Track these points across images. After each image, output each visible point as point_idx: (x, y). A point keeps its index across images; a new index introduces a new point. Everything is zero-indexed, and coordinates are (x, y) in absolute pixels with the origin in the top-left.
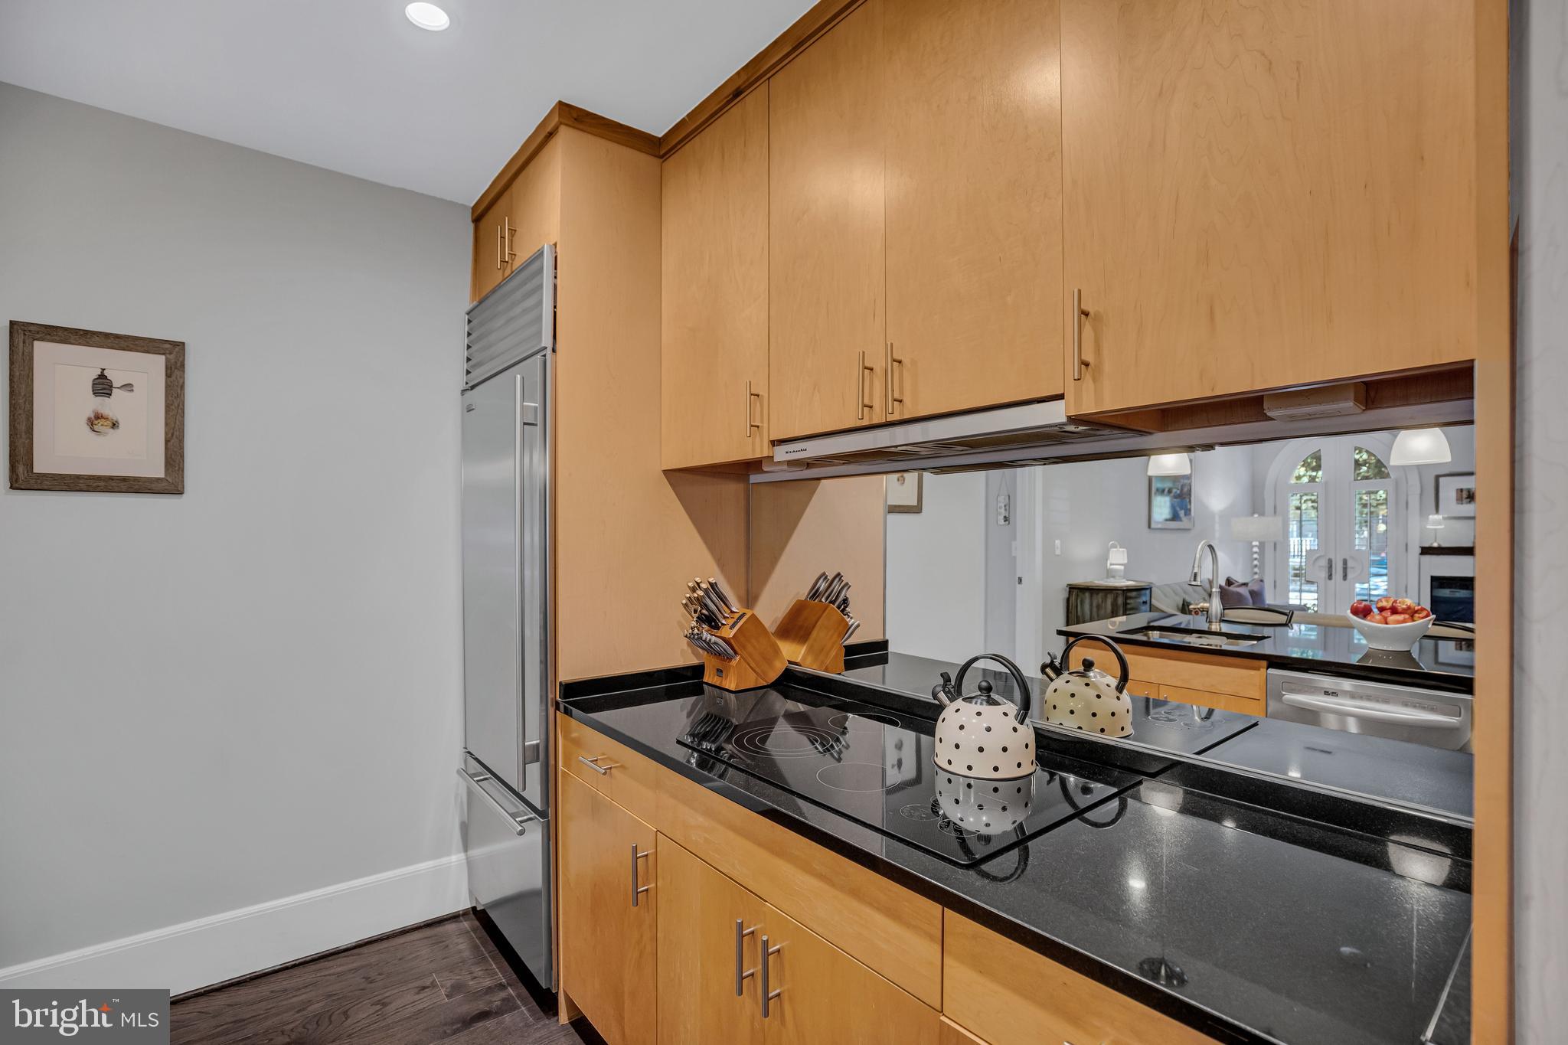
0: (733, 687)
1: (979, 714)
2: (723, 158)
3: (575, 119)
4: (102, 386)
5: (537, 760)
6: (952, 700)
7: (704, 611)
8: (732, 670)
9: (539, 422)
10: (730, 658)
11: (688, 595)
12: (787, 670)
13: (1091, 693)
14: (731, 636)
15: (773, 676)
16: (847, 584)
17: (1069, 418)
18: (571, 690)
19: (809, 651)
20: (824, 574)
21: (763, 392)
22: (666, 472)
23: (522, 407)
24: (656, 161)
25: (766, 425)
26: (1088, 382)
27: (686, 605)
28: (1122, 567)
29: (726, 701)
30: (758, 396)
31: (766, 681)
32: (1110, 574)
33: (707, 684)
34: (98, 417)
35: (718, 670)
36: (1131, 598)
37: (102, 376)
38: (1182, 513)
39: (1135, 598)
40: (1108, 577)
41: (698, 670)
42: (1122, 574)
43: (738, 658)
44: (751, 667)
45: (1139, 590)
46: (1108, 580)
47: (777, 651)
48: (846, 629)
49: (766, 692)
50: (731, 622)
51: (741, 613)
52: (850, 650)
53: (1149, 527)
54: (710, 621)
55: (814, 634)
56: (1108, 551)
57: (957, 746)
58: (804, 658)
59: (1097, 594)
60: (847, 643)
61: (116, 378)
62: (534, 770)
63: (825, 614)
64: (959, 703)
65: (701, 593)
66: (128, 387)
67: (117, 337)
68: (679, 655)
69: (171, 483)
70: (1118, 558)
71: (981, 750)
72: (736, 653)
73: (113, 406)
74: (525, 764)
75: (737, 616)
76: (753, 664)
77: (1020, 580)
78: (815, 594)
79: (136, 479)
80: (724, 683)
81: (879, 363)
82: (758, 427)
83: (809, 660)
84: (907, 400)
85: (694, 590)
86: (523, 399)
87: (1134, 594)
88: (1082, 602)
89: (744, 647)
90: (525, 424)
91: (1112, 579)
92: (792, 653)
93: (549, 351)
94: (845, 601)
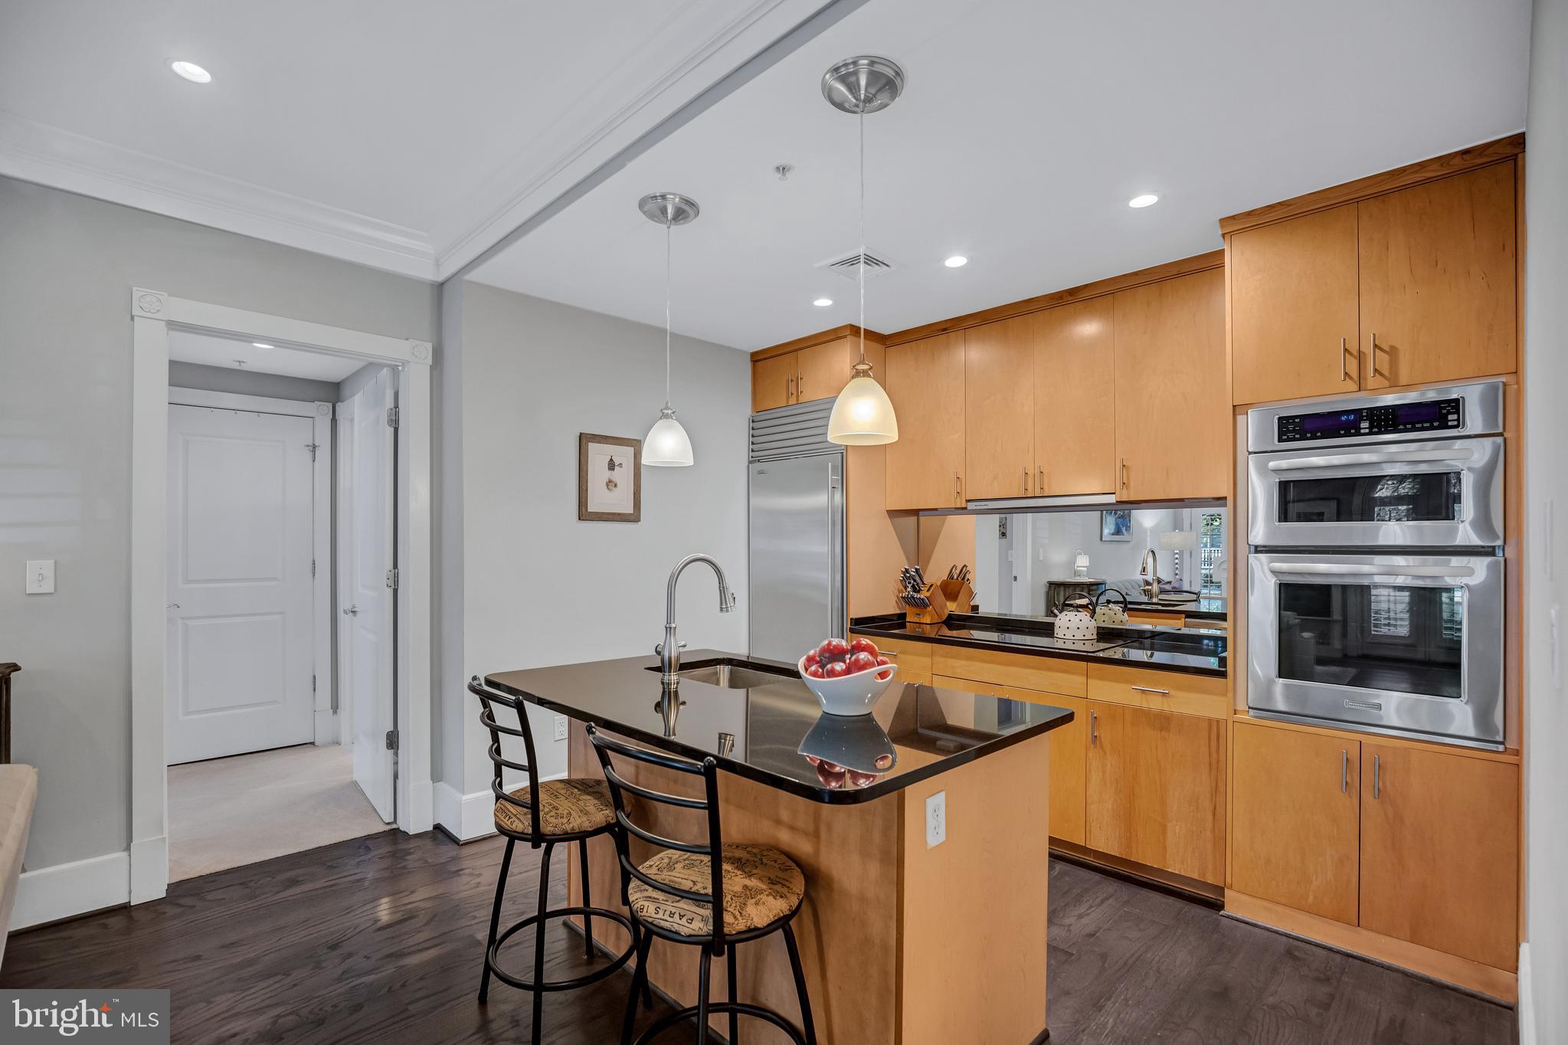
0: (928, 622)
1: (1076, 615)
3: (857, 332)
4: (612, 466)
6: (1060, 613)
7: (914, 583)
8: (928, 613)
9: (840, 487)
10: (925, 606)
11: (902, 575)
12: (949, 614)
13: (1112, 613)
14: (929, 595)
15: (945, 617)
17: (1117, 502)
18: (857, 622)
19: (958, 605)
21: (962, 476)
22: (887, 511)
23: (831, 478)
24: (883, 347)
25: (963, 492)
26: (1125, 490)
27: (901, 581)
28: (1085, 569)
29: (923, 630)
30: (959, 478)
31: (941, 620)
32: (1076, 573)
33: (909, 622)
34: (610, 481)
35: (916, 614)
36: (1092, 590)
37: (611, 460)
38: (1124, 529)
39: (1094, 590)
40: (1075, 576)
41: (902, 616)
42: (1085, 573)
43: (930, 607)
45: (1098, 584)
46: (1076, 578)
47: (945, 605)
48: (971, 595)
49: (940, 626)
50: (927, 589)
51: (930, 584)
52: (972, 608)
53: (1101, 540)
54: (916, 588)
55: (958, 596)
56: (1076, 557)
58: (956, 608)
59: (1069, 588)
60: (972, 603)
61: (617, 462)
65: (912, 573)
66: (620, 465)
67: (617, 438)
68: (890, 608)
69: (634, 518)
70: (1083, 562)
71: (1078, 628)
72: (929, 604)
73: (617, 475)
76: (936, 611)
77: (1015, 578)
79: (624, 514)
80: (920, 620)
81: (1030, 472)
82: (959, 493)
83: (958, 610)
84: (1046, 488)
85: (905, 573)
86: (832, 475)
87: (1094, 587)
88: (1058, 594)
89: (932, 601)
90: (833, 487)
91: (1079, 578)
92: (952, 607)
94: (969, 580)
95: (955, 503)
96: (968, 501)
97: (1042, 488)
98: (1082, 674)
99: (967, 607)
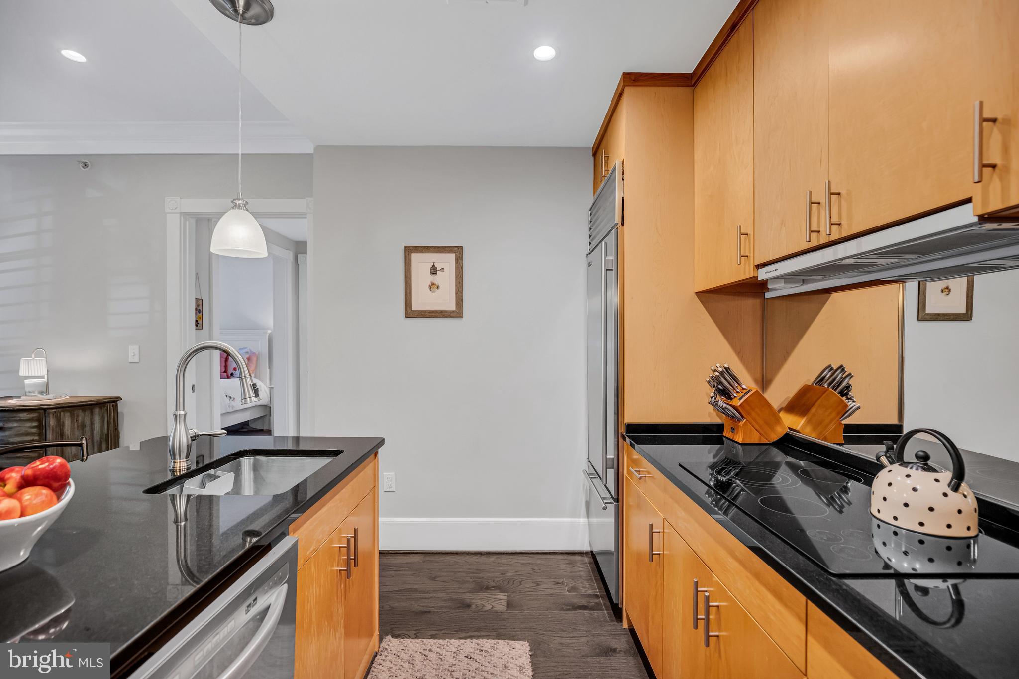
0: (740, 441)
3: (634, 80)
4: (434, 271)
5: (613, 468)
6: (895, 465)
7: (720, 387)
8: (740, 429)
9: (615, 268)
10: (739, 421)
11: (711, 376)
12: (787, 434)
14: (739, 404)
15: (774, 437)
16: (850, 374)
17: (979, 218)
18: (632, 429)
19: (809, 422)
20: (830, 366)
21: (750, 232)
22: (697, 294)
23: (605, 260)
25: (752, 255)
26: (994, 183)
27: (709, 382)
29: (736, 449)
30: (747, 235)
31: (769, 440)
33: (725, 437)
34: (433, 284)
35: (732, 428)
37: (434, 266)
41: (720, 427)
43: (744, 420)
44: (756, 429)
47: (778, 420)
48: (845, 412)
49: (767, 449)
50: (740, 395)
51: (749, 390)
52: (848, 428)
54: (725, 393)
55: (813, 410)
57: (885, 499)
58: (803, 427)
60: (845, 422)
61: (439, 267)
62: (611, 473)
63: (824, 396)
65: (717, 374)
66: (442, 270)
67: (438, 247)
68: (707, 416)
69: (457, 314)
72: (743, 417)
73: (438, 279)
74: (606, 469)
75: (745, 391)
76: (757, 426)
78: (820, 380)
79: (446, 312)
80: (735, 437)
81: (822, 198)
82: (747, 257)
84: (844, 222)
85: (714, 371)
86: (606, 255)
89: (749, 414)
90: (607, 270)
92: (793, 425)
93: (620, 224)
94: (848, 387)
95: (745, 274)
96: (758, 267)
97: (839, 224)
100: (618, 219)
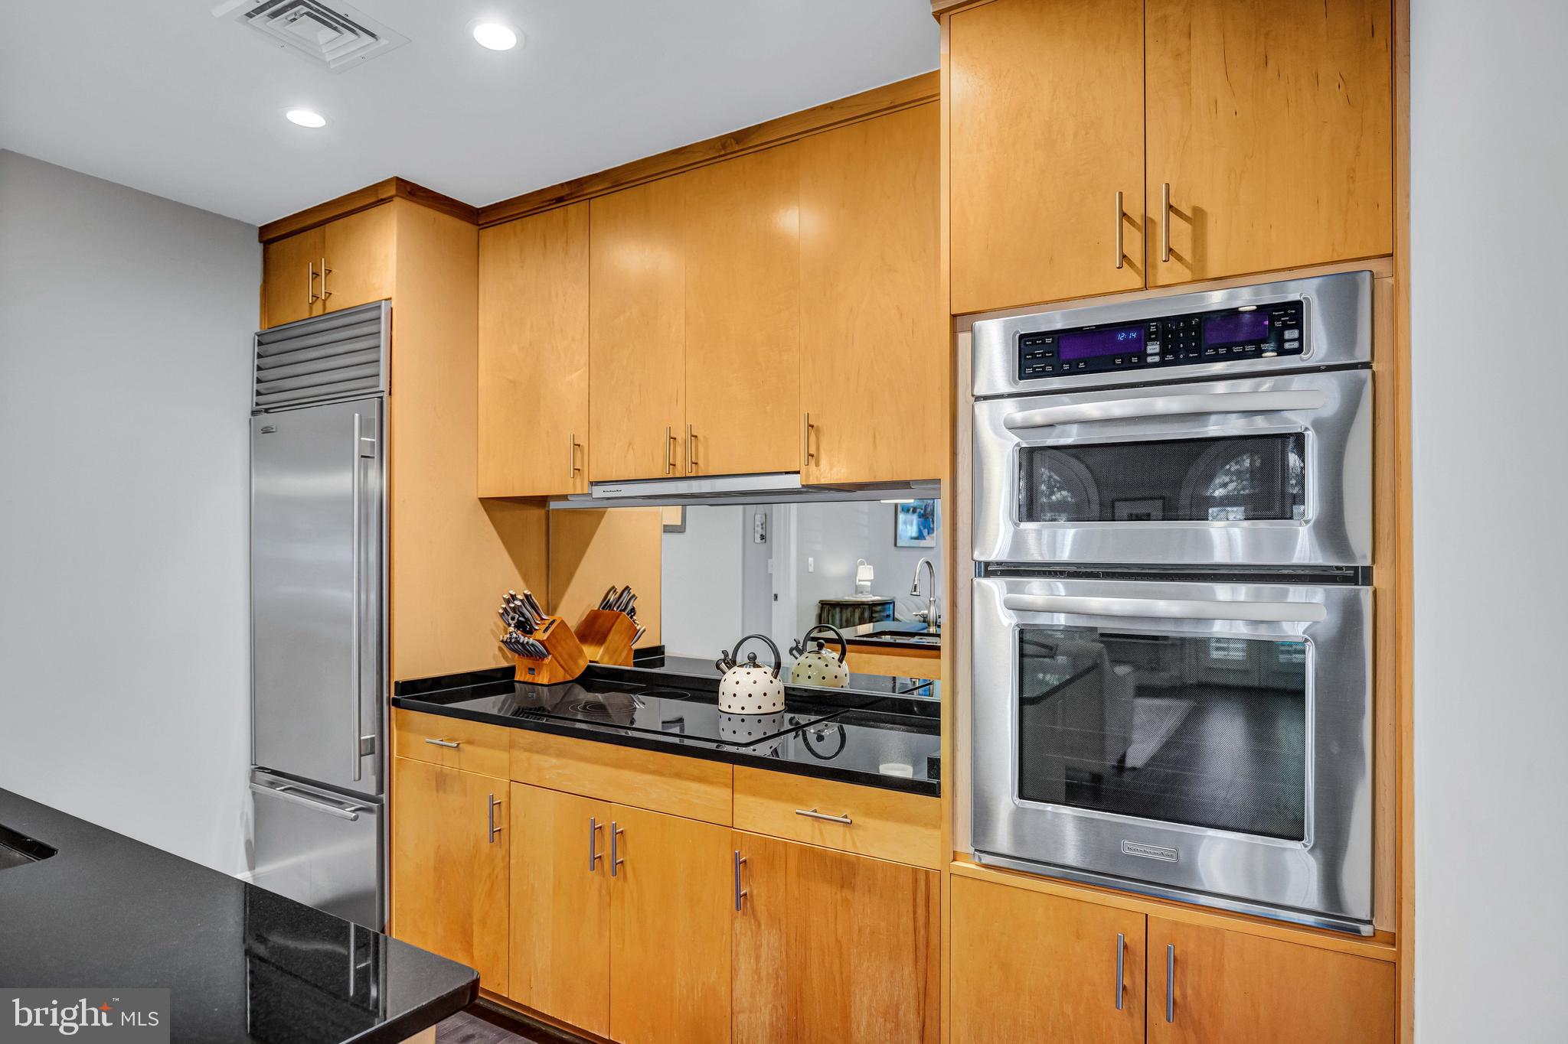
0: (545, 682)
1: (748, 673)
2: (545, 245)
3: (409, 193)
5: (372, 753)
6: (729, 668)
7: (521, 619)
8: (544, 668)
9: (376, 455)
10: (542, 657)
11: (504, 606)
12: (589, 667)
13: (822, 663)
14: (545, 638)
15: (578, 673)
16: (634, 596)
18: (407, 688)
19: (606, 651)
20: (614, 587)
21: (583, 442)
22: (482, 500)
23: (360, 441)
24: (473, 228)
25: (586, 469)
26: (813, 468)
27: (502, 615)
28: (869, 584)
29: (538, 694)
30: (579, 445)
31: (571, 676)
32: (858, 590)
33: (519, 682)
35: (530, 669)
36: (876, 612)
38: (925, 532)
39: (880, 612)
40: (856, 593)
41: (510, 671)
42: (869, 589)
43: (550, 657)
44: (561, 665)
45: (883, 604)
46: (857, 596)
47: (581, 652)
48: (634, 634)
49: (570, 688)
50: (544, 627)
51: (551, 620)
52: (639, 653)
53: (895, 545)
54: (525, 627)
55: (610, 637)
56: (857, 567)
57: (735, 695)
58: (602, 657)
59: (847, 609)
60: (635, 647)
62: (369, 761)
63: (619, 620)
64: (735, 669)
65: (518, 603)
68: (489, 657)
70: (865, 574)
71: (750, 696)
72: (549, 653)
74: (361, 755)
75: (547, 622)
76: (562, 662)
77: (776, 596)
78: (606, 605)
80: (536, 679)
81: (680, 437)
82: (579, 470)
83: (606, 659)
84: (701, 463)
85: (508, 602)
86: (361, 435)
87: (878, 608)
88: (833, 616)
89: (555, 647)
90: (362, 457)
91: (860, 595)
92: (594, 654)
93: (385, 395)
94: (633, 610)
96: (593, 484)
97: (696, 464)
98: (726, 785)
99: (624, 654)
100: (383, 385)
